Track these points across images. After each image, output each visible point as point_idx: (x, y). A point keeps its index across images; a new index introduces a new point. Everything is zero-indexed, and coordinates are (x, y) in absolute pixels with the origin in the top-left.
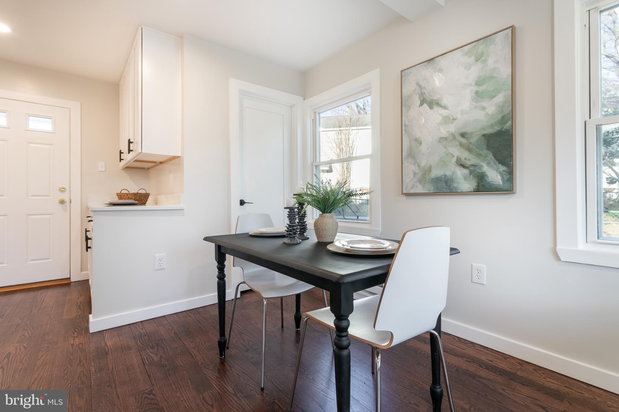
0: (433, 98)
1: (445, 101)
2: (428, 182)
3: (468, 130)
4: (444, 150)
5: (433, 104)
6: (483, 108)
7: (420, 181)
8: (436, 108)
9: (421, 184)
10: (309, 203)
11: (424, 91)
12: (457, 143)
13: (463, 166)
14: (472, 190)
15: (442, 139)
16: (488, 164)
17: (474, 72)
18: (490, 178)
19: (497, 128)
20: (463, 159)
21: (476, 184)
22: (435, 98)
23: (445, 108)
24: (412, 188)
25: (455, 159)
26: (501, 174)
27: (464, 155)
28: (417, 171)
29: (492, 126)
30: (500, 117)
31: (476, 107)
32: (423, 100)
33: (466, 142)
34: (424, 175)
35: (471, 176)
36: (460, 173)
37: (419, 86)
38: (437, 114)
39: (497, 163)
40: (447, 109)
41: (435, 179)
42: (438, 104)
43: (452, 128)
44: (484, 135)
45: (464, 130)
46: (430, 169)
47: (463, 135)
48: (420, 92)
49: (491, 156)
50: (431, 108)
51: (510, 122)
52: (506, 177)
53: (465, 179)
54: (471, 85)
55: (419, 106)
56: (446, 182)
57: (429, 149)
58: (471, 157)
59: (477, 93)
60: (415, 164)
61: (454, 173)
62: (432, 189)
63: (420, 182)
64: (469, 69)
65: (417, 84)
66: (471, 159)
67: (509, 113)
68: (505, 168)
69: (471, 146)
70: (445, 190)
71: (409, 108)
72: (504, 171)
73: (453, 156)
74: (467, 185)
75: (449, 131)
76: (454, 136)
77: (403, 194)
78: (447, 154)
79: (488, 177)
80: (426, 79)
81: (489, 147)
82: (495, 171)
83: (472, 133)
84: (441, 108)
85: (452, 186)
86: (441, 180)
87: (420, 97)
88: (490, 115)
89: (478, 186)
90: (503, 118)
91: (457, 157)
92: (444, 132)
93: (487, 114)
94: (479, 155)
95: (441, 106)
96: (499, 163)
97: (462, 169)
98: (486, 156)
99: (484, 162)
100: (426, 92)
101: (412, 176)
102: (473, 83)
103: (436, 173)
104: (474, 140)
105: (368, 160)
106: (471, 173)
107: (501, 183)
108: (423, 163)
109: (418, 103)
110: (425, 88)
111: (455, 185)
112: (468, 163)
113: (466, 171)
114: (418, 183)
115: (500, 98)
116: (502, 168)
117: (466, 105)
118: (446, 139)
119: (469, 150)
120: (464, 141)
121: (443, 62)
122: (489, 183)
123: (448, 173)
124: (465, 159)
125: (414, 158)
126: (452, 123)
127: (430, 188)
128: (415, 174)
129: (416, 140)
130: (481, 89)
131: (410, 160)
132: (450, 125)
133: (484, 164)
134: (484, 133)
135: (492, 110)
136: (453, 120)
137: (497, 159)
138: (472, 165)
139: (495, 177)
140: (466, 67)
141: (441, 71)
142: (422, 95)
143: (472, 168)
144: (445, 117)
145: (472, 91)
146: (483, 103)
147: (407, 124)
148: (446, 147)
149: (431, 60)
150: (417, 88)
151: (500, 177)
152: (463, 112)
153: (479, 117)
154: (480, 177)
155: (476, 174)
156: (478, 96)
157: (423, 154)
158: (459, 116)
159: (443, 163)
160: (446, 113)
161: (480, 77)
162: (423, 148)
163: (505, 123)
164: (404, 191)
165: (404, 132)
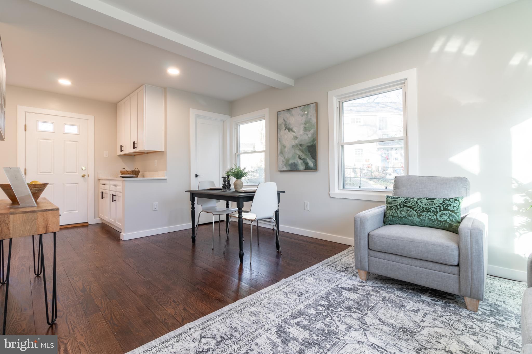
0: (289, 127)
1: (294, 129)
2: (288, 166)
3: (302, 143)
4: (294, 151)
5: (290, 130)
6: (307, 135)
8: (291, 132)
9: (285, 166)
10: (231, 175)
11: (286, 123)
12: (299, 149)
13: (301, 159)
14: (304, 169)
17: (304, 119)
18: (309, 164)
19: (312, 144)
21: (305, 167)
22: (291, 127)
23: (294, 132)
24: (282, 168)
25: (298, 156)
26: (313, 163)
27: (301, 154)
28: (284, 160)
29: (310, 142)
30: (312, 139)
31: (305, 134)
32: (286, 128)
34: (286, 163)
36: (300, 162)
38: (291, 135)
39: (312, 158)
41: (291, 164)
42: (292, 130)
43: (297, 142)
44: (307, 146)
45: (301, 143)
46: (289, 160)
47: (301, 145)
49: (310, 155)
50: (289, 132)
51: (316, 142)
52: (315, 164)
53: (301, 164)
55: (285, 130)
56: (295, 166)
57: (288, 150)
58: (303, 155)
59: (305, 127)
60: (283, 157)
61: (297, 162)
62: (290, 169)
64: (302, 117)
65: (284, 119)
66: (304, 156)
67: (315, 138)
69: (303, 150)
70: (294, 169)
71: (280, 130)
72: (314, 162)
73: (297, 154)
74: (302, 167)
76: (297, 145)
77: (278, 171)
78: (295, 153)
80: (287, 118)
81: (309, 151)
82: (311, 162)
83: (304, 144)
84: (293, 132)
85: (297, 168)
86: (293, 165)
87: (285, 126)
89: (306, 168)
90: (313, 139)
91: (299, 155)
92: (294, 143)
93: (308, 137)
94: (306, 155)
95: (293, 131)
97: (300, 160)
98: (308, 155)
99: (308, 157)
101: (282, 162)
102: (304, 123)
103: (291, 161)
104: (305, 147)
105: (264, 153)
106: (304, 162)
107: (313, 167)
108: (286, 157)
109: (284, 128)
111: (298, 167)
112: (303, 158)
113: (302, 161)
115: (312, 131)
116: (313, 160)
117: (302, 132)
118: (294, 146)
119: (302, 152)
120: (301, 148)
121: (293, 111)
122: (309, 167)
123: (296, 162)
124: (301, 156)
125: (283, 154)
126: (297, 139)
128: (283, 162)
129: (283, 145)
130: (306, 126)
131: (281, 155)
132: (296, 140)
133: (308, 159)
134: (308, 145)
135: (310, 136)
136: (297, 138)
137: (312, 157)
138: (304, 159)
139: (311, 164)
140: (301, 116)
141: (292, 115)
142: (285, 125)
143: (304, 160)
144: (294, 136)
145: (303, 126)
146: (307, 133)
147: (280, 138)
148: (294, 150)
149: (289, 110)
150: (284, 121)
151: (312, 164)
152: (301, 135)
153: (306, 138)
154: (306, 164)
155: (305, 163)
156: (306, 129)
157: (286, 152)
158: (299, 137)
159: (294, 157)
160: (294, 134)
161: (306, 121)
162: (286, 149)
163: (314, 142)
164: (279, 169)
165: (279, 141)
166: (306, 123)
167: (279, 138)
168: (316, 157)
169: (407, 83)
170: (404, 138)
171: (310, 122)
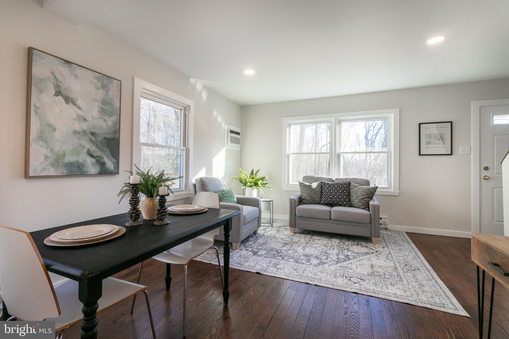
0: (68, 95)
1: (80, 102)
2: (62, 166)
3: (97, 131)
4: (77, 141)
5: (68, 100)
8: (71, 105)
9: (53, 167)
11: (59, 84)
12: (88, 138)
13: (92, 156)
14: (97, 173)
15: (76, 132)
16: (107, 157)
17: (101, 94)
19: (112, 136)
20: (92, 150)
21: (100, 169)
22: (71, 96)
23: (79, 108)
24: (43, 170)
25: (85, 150)
26: (113, 164)
27: (93, 148)
28: (49, 155)
29: (110, 134)
30: (114, 130)
31: (101, 118)
33: (94, 139)
34: (57, 160)
35: (97, 163)
36: (89, 161)
37: (55, 76)
38: (70, 110)
40: (81, 110)
41: (69, 163)
42: (73, 103)
43: (85, 126)
44: (105, 138)
45: (93, 131)
46: (64, 155)
47: (93, 134)
48: (55, 83)
49: (108, 152)
50: (67, 102)
51: (118, 134)
52: (116, 166)
53: (93, 165)
54: (98, 101)
55: (54, 95)
56: (78, 167)
57: (64, 137)
58: (97, 150)
59: (102, 108)
60: (47, 148)
61: (85, 160)
62: (65, 172)
63: (52, 166)
64: (98, 90)
65: (53, 73)
66: (97, 153)
67: (118, 129)
68: (115, 160)
69: (98, 143)
70: (77, 173)
71: (41, 91)
72: (115, 162)
73: (85, 148)
74: (94, 170)
75: (82, 128)
76: (84, 132)
77: (28, 176)
78: (80, 145)
79: (107, 165)
80: (62, 75)
81: (108, 146)
82: (110, 162)
83: (98, 134)
84: (76, 107)
85: (83, 170)
86: (74, 165)
87: (55, 88)
88: (109, 126)
89: (101, 170)
90: (115, 130)
91: (88, 149)
92: (78, 126)
94: (102, 150)
95: (76, 105)
96: (113, 157)
97: (91, 158)
98: (106, 152)
99: (105, 155)
100: (61, 86)
101: (43, 159)
102: (100, 101)
103: (69, 159)
104: (99, 139)
106: (97, 161)
107: (113, 169)
108: (57, 149)
109: (53, 92)
110: (61, 82)
111: (85, 169)
112: (96, 154)
113: (94, 160)
114: (50, 166)
115: (114, 118)
116: (114, 160)
117: (95, 113)
118: (79, 133)
119: (97, 146)
120: (93, 138)
122: (107, 169)
123: (80, 160)
124: (93, 151)
126: (85, 123)
127: (63, 171)
128: (46, 157)
129: (49, 125)
130: (105, 107)
131: (41, 143)
132: (83, 123)
133: (105, 157)
134: (106, 136)
135: (110, 123)
136: (85, 120)
137: (112, 155)
138: (97, 156)
139: (110, 165)
140: (95, 87)
141: (76, 76)
142: (57, 86)
143: (97, 158)
144: (79, 116)
145: (99, 105)
146: (105, 117)
147: (38, 105)
148: (78, 139)
149: (67, 62)
150: (52, 77)
151: (113, 166)
152: (93, 117)
153: (103, 125)
154: (102, 164)
155: (100, 163)
156: (103, 111)
157: (57, 140)
158: (90, 120)
159: (76, 151)
160: (81, 113)
161: (104, 99)
162: (57, 135)
163: (116, 134)
164: (31, 174)
165: (33, 113)
166: (104, 102)
167: (35, 106)
168: (119, 156)
169: (189, 109)
170: (184, 148)
171: (111, 104)
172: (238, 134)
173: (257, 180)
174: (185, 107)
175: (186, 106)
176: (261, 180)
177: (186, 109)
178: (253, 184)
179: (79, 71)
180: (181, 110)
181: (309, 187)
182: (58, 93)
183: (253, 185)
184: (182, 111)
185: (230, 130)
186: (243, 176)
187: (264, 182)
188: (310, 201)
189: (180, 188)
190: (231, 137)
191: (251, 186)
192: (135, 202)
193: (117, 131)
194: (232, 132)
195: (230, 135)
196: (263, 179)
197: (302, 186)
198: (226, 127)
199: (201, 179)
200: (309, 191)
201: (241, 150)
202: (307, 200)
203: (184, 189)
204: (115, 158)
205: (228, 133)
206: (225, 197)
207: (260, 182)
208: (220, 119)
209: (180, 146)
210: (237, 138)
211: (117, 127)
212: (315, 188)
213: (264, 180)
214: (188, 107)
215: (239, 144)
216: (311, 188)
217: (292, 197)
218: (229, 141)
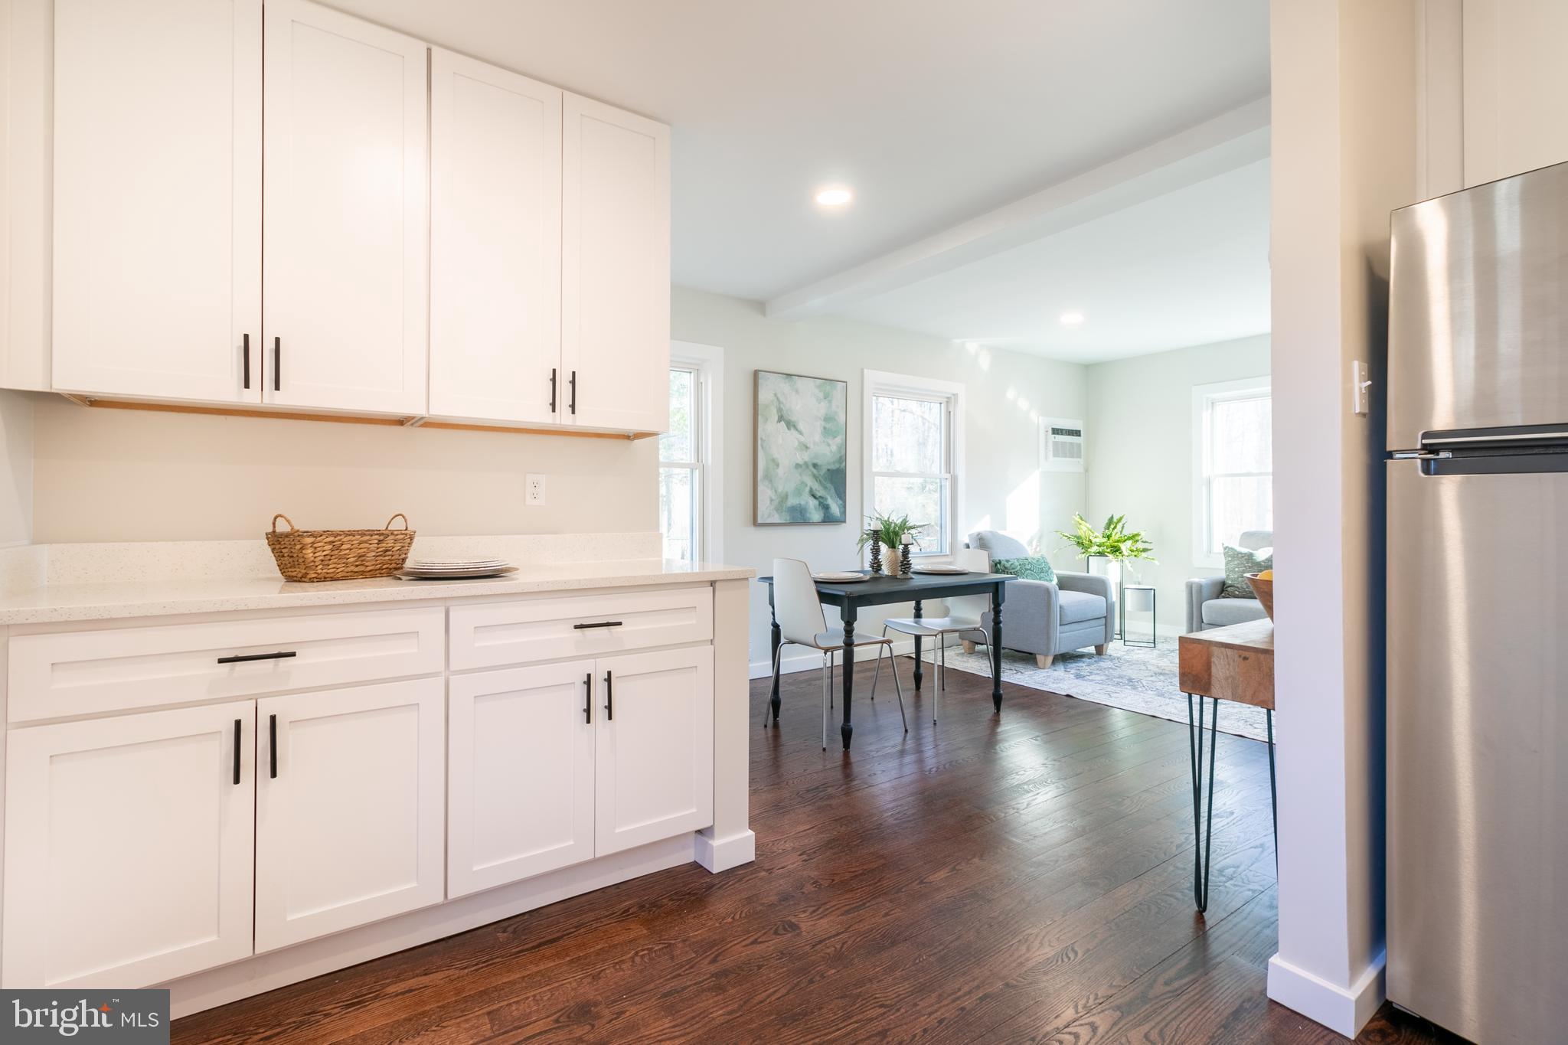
0: (790, 418)
1: (801, 426)
2: (785, 511)
3: (819, 462)
4: (800, 478)
5: (791, 425)
6: (829, 445)
7: (777, 510)
8: (793, 431)
9: (778, 512)
11: (782, 406)
12: (810, 473)
13: (814, 496)
14: (820, 520)
15: (798, 466)
16: (831, 497)
17: (822, 409)
19: (837, 466)
20: (814, 489)
21: (823, 515)
22: (793, 420)
23: (801, 433)
24: (769, 516)
25: (808, 489)
26: (839, 507)
27: (816, 486)
28: (774, 498)
29: (834, 463)
30: (839, 456)
31: (824, 441)
32: (782, 417)
33: (817, 473)
34: (781, 503)
35: (820, 507)
36: (813, 503)
37: (777, 397)
38: (792, 437)
40: (803, 435)
41: (792, 507)
42: (795, 427)
43: (806, 457)
44: (829, 470)
45: (815, 461)
46: (787, 496)
47: (815, 466)
48: (778, 406)
49: (833, 490)
50: (789, 429)
51: (845, 463)
52: (842, 510)
53: (815, 508)
54: (820, 419)
55: (777, 422)
56: (801, 513)
57: (787, 474)
58: (821, 488)
59: (825, 428)
60: (772, 489)
61: (807, 503)
62: (788, 518)
64: (819, 403)
65: (775, 395)
66: (820, 492)
67: (844, 455)
68: (841, 502)
69: (820, 478)
70: (799, 521)
71: (766, 420)
72: (841, 504)
73: (806, 485)
74: (816, 516)
75: (803, 459)
76: (806, 464)
77: (755, 523)
78: (803, 483)
79: (831, 509)
80: (784, 394)
81: (832, 482)
82: (836, 504)
83: (821, 465)
84: (797, 432)
85: (805, 516)
86: (797, 510)
87: (778, 412)
88: (831, 452)
89: (824, 517)
90: (841, 457)
91: (810, 487)
92: (800, 458)
94: (825, 488)
95: (797, 430)
96: (838, 497)
97: (813, 499)
98: (830, 490)
99: (829, 495)
100: (784, 408)
101: (769, 502)
102: (822, 419)
103: (792, 501)
104: (823, 471)
106: (820, 504)
107: (839, 515)
108: (781, 489)
109: (776, 418)
110: (783, 403)
111: (808, 515)
112: (818, 494)
113: (816, 502)
114: (775, 512)
115: (839, 440)
116: (840, 502)
117: (817, 437)
118: (800, 466)
119: (819, 482)
120: (815, 472)
122: (832, 514)
123: (803, 503)
124: (816, 489)
125: (771, 481)
126: (807, 451)
127: (786, 517)
128: (772, 500)
129: (773, 460)
130: (827, 426)
131: (767, 482)
132: (805, 452)
133: (829, 498)
134: (829, 468)
135: (834, 448)
136: (807, 448)
137: (838, 495)
138: (820, 497)
139: (835, 509)
140: (818, 399)
141: (798, 391)
142: (780, 410)
143: (820, 500)
144: (800, 443)
145: (821, 424)
146: (829, 440)
147: (764, 438)
148: (800, 475)
149: (789, 375)
150: (776, 400)
151: (838, 510)
152: (815, 442)
153: (825, 452)
154: (826, 508)
155: (824, 505)
156: (826, 432)
157: (781, 478)
158: (812, 447)
159: (798, 492)
160: (802, 439)
161: (826, 415)
162: (780, 471)
163: (841, 463)
164: (760, 521)
165: (760, 447)
166: (828, 419)
167: (761, 439)
168: (845, 496)
169: (956, 401)
170: (948, 476)
171: (835, 420)
172: (1077, 433)
173: (1118, 541)
174: (948, 398)
175: (949, 396)
176: (1130, 542)
177: (949, 401)
178: (1109, 550)
179: (800, 382)
180: (941, 403)
181: (1246, 557)
182: (781, 419)
183: (1108, 553)
184: (942, 405)
185: (1053, 429)
186: (1084, 530)
187: (1140, 546)
188: (1246, 592)
189: (941, 552)
190: (1055, 444)
191: (1101, 554)
192: (876, 552)
193: (843, 459)
194: (1056, 431)
195: (1052, 437)
196: (1133, 538)
197: (1229, 556)
198: (1041, 422)
199: (979, 534)
200: (1245, 567)
201: (1087, 470)
202: (1238, 587)
203: (948, 553)
204: (841, 498)
205: (1046, 435)
206: (1027, 569)
207: (1125, 547)
208: (1023, 404)
209: (941, 472)
210: (1071, 444)
211: (843, 452)
212: (1263, 561)
213: (1137, 541)
214: (953, 397)
215: (1079, 456)
216: (1252, 559)
217: (1196, 580)
218: (1051, 454)
